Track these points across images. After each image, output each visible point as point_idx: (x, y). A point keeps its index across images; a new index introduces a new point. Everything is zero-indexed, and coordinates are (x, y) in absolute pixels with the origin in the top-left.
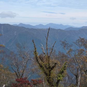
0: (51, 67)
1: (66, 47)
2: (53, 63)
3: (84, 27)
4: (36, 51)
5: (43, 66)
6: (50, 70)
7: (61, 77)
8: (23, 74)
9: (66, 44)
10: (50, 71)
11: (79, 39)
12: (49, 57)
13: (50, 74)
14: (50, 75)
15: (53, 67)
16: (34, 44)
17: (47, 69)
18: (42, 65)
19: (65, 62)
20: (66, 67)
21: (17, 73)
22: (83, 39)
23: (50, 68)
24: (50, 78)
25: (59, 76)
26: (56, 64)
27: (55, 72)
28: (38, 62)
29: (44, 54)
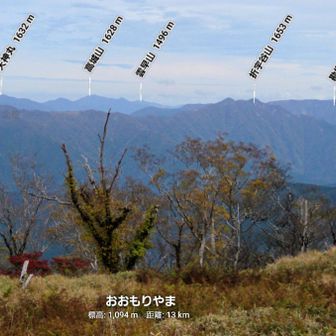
0: (113, 220)
1: (147, 165)
2: (120, 209)
3: (188, 105)
4: (71, 176)
5: (92, 218)
6: (112, 230)
7: (142, 249)
8: (24, 244)
9: (147, 157)
10: (109, 233)
11: (184, 143)
12: (108, 191)
13: (111, 240)
14: (109, 244)
15: (120, 220)
16: (67, 157)
17: (102, 226)
18: (89, 214)
19: (152, 207)
20: (155, 221)
21: (8, 241)
22: (195, 142)
23: (111, 223)
24: (110, 251)
25: (136, 247)
26: (126, 211)
27: (123, 235)
28: (77, 207)
29: (93, 183)
